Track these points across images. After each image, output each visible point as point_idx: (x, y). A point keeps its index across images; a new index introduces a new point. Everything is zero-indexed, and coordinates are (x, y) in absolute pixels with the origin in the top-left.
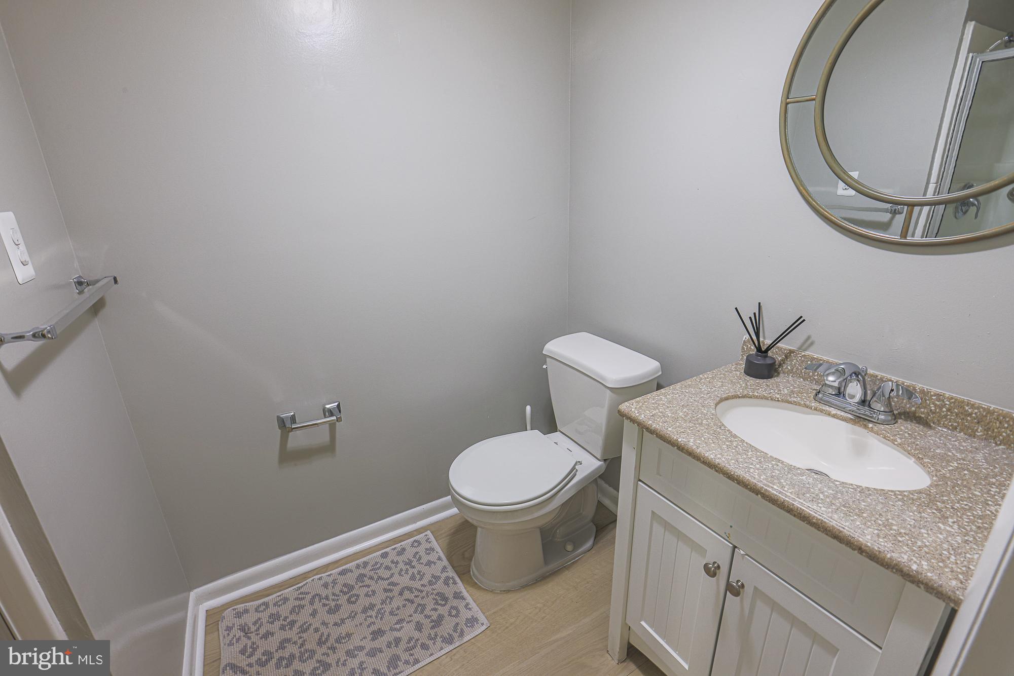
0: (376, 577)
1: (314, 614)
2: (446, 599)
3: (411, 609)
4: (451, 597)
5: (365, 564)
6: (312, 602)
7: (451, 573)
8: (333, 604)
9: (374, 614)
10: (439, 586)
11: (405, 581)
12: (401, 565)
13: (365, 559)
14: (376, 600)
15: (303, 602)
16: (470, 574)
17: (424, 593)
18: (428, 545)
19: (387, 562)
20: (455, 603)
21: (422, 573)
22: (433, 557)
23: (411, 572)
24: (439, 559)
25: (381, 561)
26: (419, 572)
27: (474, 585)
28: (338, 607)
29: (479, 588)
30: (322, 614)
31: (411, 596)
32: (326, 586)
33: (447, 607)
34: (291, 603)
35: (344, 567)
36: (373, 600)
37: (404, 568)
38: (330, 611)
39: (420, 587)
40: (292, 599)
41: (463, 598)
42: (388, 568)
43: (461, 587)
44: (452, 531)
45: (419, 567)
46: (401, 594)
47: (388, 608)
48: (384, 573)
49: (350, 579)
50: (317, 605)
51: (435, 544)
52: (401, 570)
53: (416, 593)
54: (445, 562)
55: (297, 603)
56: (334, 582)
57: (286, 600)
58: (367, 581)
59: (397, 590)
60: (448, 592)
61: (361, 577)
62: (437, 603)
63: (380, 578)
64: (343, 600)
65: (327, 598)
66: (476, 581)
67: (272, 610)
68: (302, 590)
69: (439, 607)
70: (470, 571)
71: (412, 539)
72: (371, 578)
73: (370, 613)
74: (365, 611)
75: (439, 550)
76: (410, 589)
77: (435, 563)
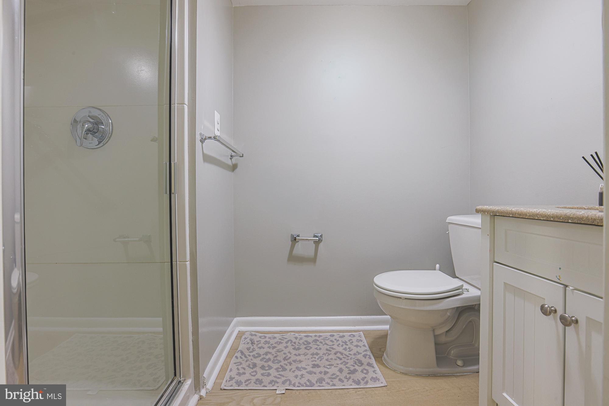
0: (324, 343)
1: (286, 347)
2: (362, 364)
3: (339, 362)
4: (366, 364)
5: (320, 336)
6: (287, 343)
7: (369, 353)
8: (297, 347)
9: (317, 357)
10: (360, 357)
11: (340, 349)
12: (340, 342)
13: (321, 334)
14: (321, 353)
15: (282, 341)
16: (382, 359)
17: (349, 358)
18: (359, 338)
19: (332, 338)
20: (367, 368)
21: (351, 349)
22: (360, 344)
23: (344, 346)
24: (364, 346)
25: (329, 337)
26: (349, 348)
27: (383, 364)
28: (299, 349)
29: (386, 367)
30: (290, 348)
31: (341, 357)
32: (296, 338)
33: (361, 368)
34: (276, 340)
35: (308, 334)
36: (319, 352)
37: (341, 344)
38: (294, 349)
39: (347, 354)
40: (278, 338)
41: (373, 367)
42: (332, 341)
43: (373, 361)
44: (377, 337)
45: (350, 346)
46: (335, 354)
47: (325, 357)
48: (328, 342)
49: (310, 340)
50: (289, 344)
51: (363, 338)
52: (339, 344)
53: (345, 356)
54: (367, 348)
55: (280, 341)
56: (301, 339)
57: (275, 338)
58: (318, 343)
59: (334, 351)
60: (365, 361)
61: (316, 341)
62: (355, 363)
63: (326, 344)
64: (303, 347)
65: (295, 343)
66: (385, 363)
67: (267, 339)
68: (284, 337)
69: (356, 366)
70: (382, 357)
71: (351, 333)
72: (321, 342)
73: (315, 356)
74: (313, 354)
75: (365, 341)
76: (342, 354)
77: (360, 347)
